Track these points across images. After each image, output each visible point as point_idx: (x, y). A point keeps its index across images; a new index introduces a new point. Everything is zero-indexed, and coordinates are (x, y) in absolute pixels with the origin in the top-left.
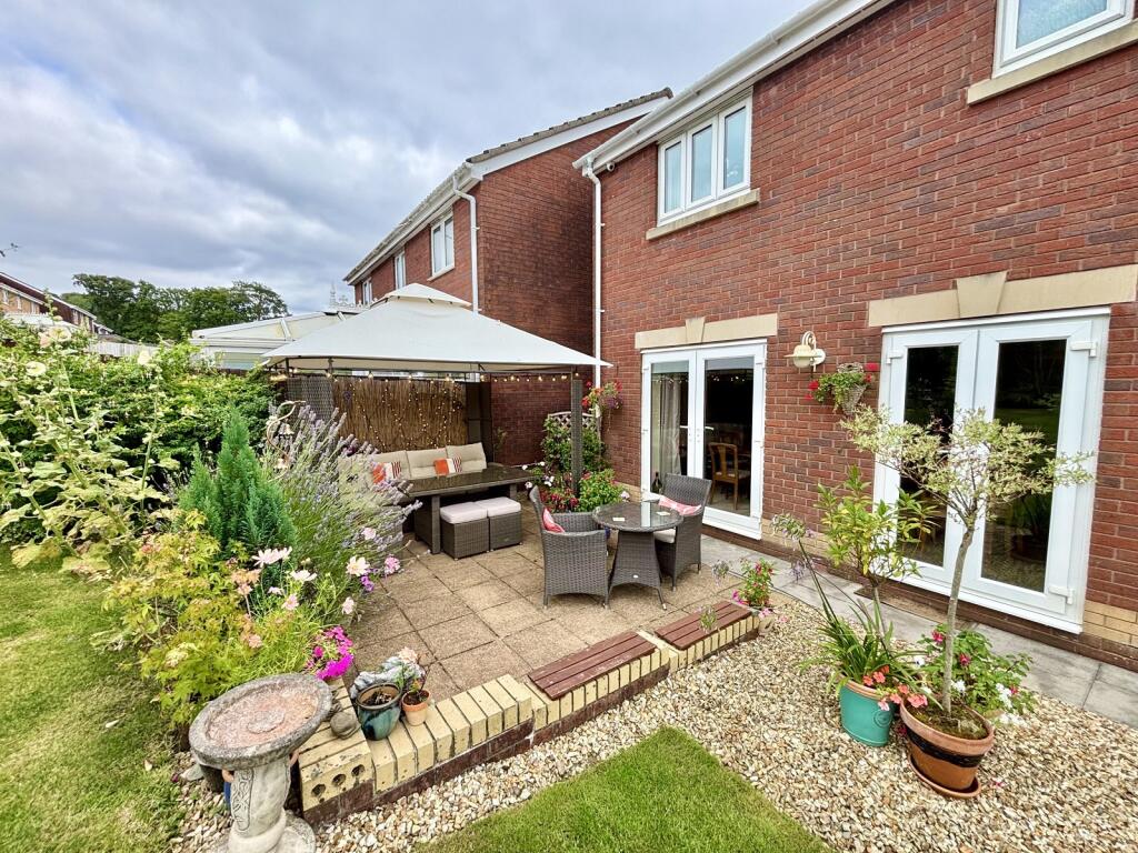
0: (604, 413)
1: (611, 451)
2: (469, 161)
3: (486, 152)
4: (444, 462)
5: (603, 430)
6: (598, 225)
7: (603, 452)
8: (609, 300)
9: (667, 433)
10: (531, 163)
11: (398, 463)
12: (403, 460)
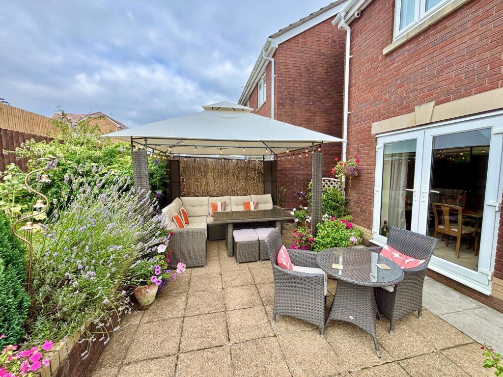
0: (347, 179)
1: (351, 204)
2: (270, 37)
3: (280, 31)
4: (249, 203)
5: (346, 190)
6: (348, 57)
7: (346, 204)
8: (353, 105)
9: (395, 194)
10: (307, 33)
11: (225, 203)
12: (228, 202)
